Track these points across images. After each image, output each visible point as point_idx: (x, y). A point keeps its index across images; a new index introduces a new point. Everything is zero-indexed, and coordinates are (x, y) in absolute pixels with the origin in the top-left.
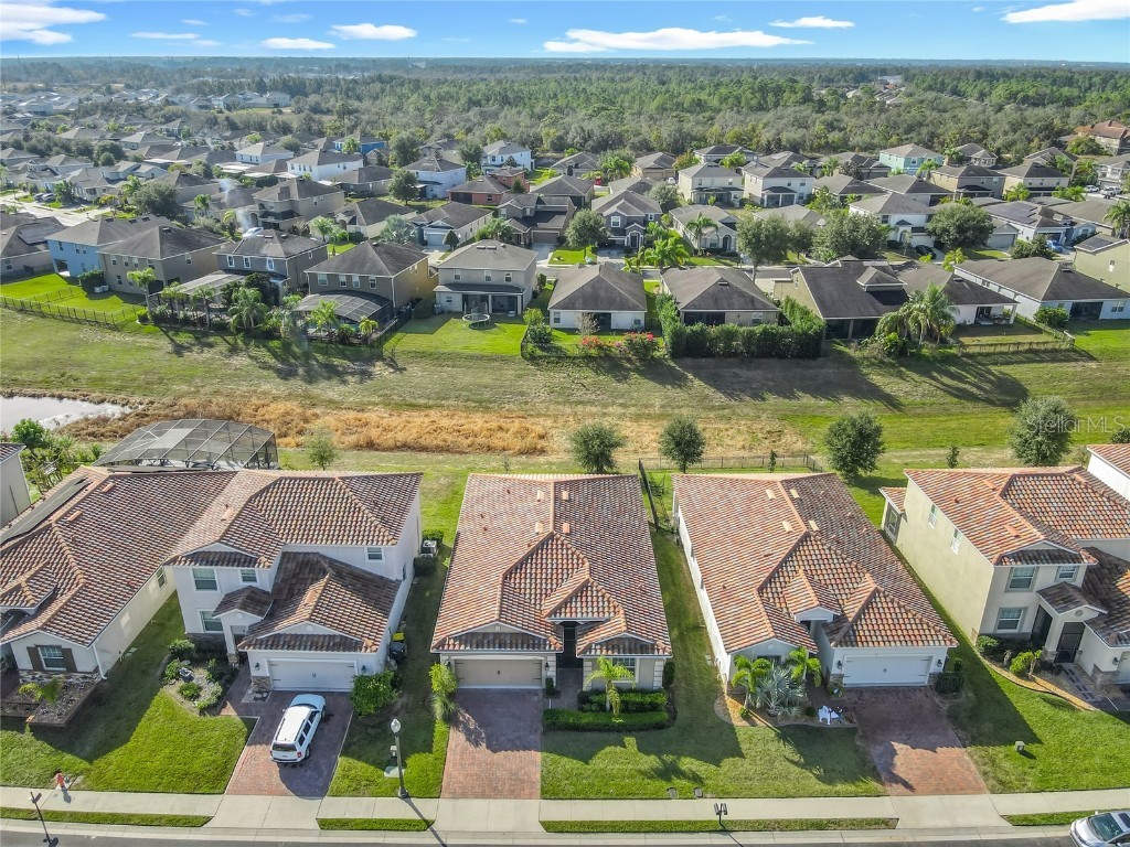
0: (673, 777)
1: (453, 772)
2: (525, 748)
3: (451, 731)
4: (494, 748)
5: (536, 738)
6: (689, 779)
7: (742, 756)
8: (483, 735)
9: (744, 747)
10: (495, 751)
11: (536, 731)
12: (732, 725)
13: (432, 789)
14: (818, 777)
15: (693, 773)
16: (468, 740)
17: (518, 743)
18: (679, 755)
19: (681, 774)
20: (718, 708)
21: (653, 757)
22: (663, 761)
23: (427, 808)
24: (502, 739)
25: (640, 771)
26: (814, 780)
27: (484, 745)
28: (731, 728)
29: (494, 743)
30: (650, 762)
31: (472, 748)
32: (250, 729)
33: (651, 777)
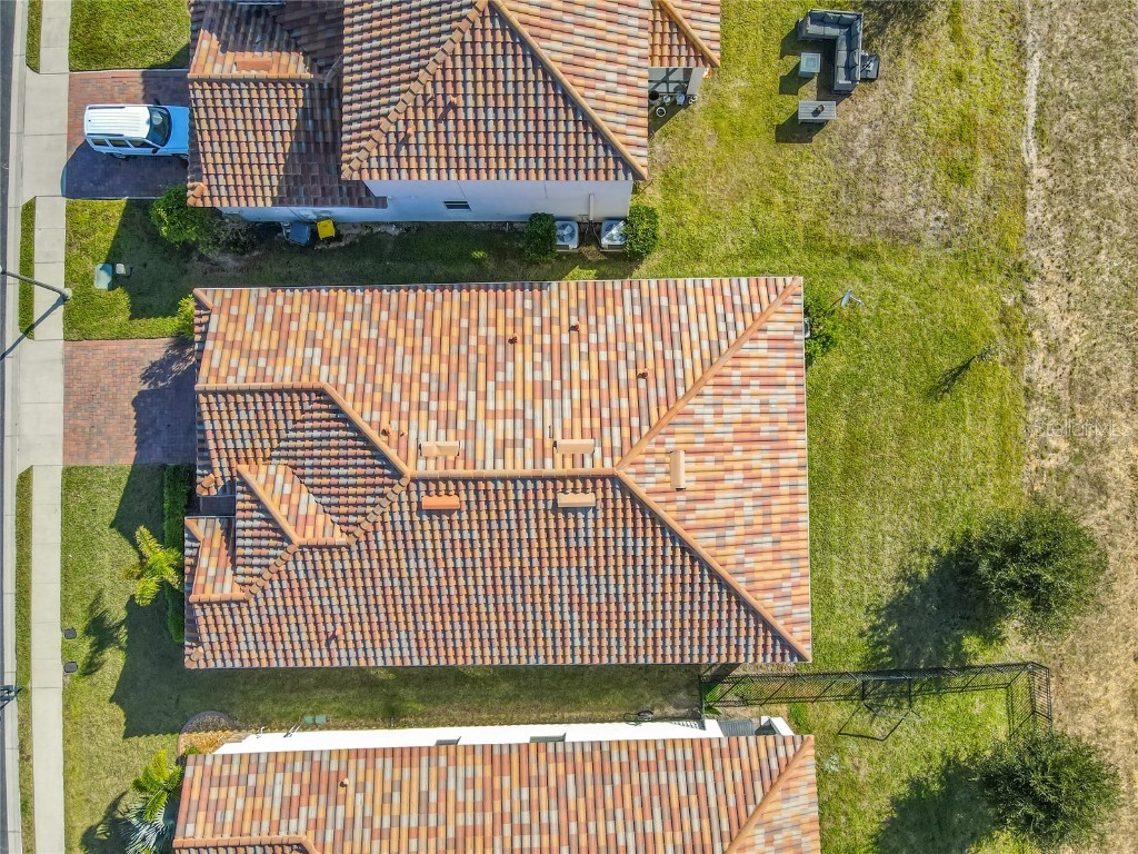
0: (93, 638)
1: (104, 352)
2: (140, 444)
3: (167, 340)
4: (139, 402)
5: (157, 456)
6: (92, 658)
7: (126, 736)
8: (161, 384)
9: (142, 741)
10: (135, 403)
11: (169, 456)
12: (180, 731)
13: (76, 329)
14: (91, 830)
15: (100, 665)
16: (154, 364)
17: (149, 433)
18: (129, 650)
19: (99, 647)
20: (209, 718)
21: (123, 615)
22: (118, 627)
23: (52, 327)
24: (155, 411)
25: (99, 595)
26: (88, 822)
27: (145, 387)
28: (176, 730)
29: (149, 400)
30: (117, 611)
31: (139, 371)
32: (169, 65)
33: (92, 609)
